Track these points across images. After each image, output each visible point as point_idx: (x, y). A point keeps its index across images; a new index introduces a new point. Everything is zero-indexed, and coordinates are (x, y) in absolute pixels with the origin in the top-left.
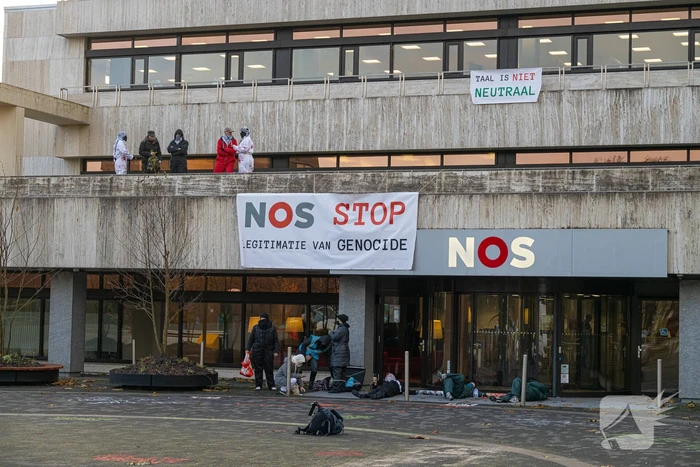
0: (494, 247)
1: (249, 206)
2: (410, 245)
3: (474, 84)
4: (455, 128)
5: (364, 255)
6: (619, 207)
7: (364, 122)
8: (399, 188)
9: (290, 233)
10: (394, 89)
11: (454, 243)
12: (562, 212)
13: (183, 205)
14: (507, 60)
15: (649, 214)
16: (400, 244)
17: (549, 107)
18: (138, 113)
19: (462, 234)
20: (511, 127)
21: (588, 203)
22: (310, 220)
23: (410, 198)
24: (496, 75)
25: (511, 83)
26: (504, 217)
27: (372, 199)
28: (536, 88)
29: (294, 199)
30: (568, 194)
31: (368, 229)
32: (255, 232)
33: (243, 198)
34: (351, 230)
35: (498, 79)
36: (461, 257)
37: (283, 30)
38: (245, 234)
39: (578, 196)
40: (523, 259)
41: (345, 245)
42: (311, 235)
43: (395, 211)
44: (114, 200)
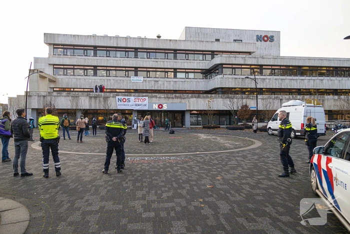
0: (160, 106)
1: (119, 99)
2: (147, 105)
3: (132, 79)
4: (129, 86)
5: (139, 107)
6: (179, 100)
7: (112, 84)
8: (145, 96)
9: (126, 103)
10: (117, 78)
11: (154, 105)
12: (171, 100)
13: (106, 99)
14: (136, 75)
15: (183, 101)
16: (146, 105)
17: (144, 83)
18: (67, 80)
19: (155, 104)
20: (138, 86)
21: (174, 99)
22: (130, 101)
23: (147, 98)
24: (135, 77)
25: (138, 79)
26: (162, 101)
27: (140, 98)
28: (142, 80)
29: (127, 98)
30: (171, 98)
31: (140, 103)
32: (120, 103)
33: (117, 97)
34: (137, 102)
35: (136, 78)
36: (155, 107)
37: (95, 67)
38: (118, 103)
39: (173, 98)
40: (165, 107)
41: (136, 105)
42: (130, 103)
43: (144, 100)
44: (92, 97)
